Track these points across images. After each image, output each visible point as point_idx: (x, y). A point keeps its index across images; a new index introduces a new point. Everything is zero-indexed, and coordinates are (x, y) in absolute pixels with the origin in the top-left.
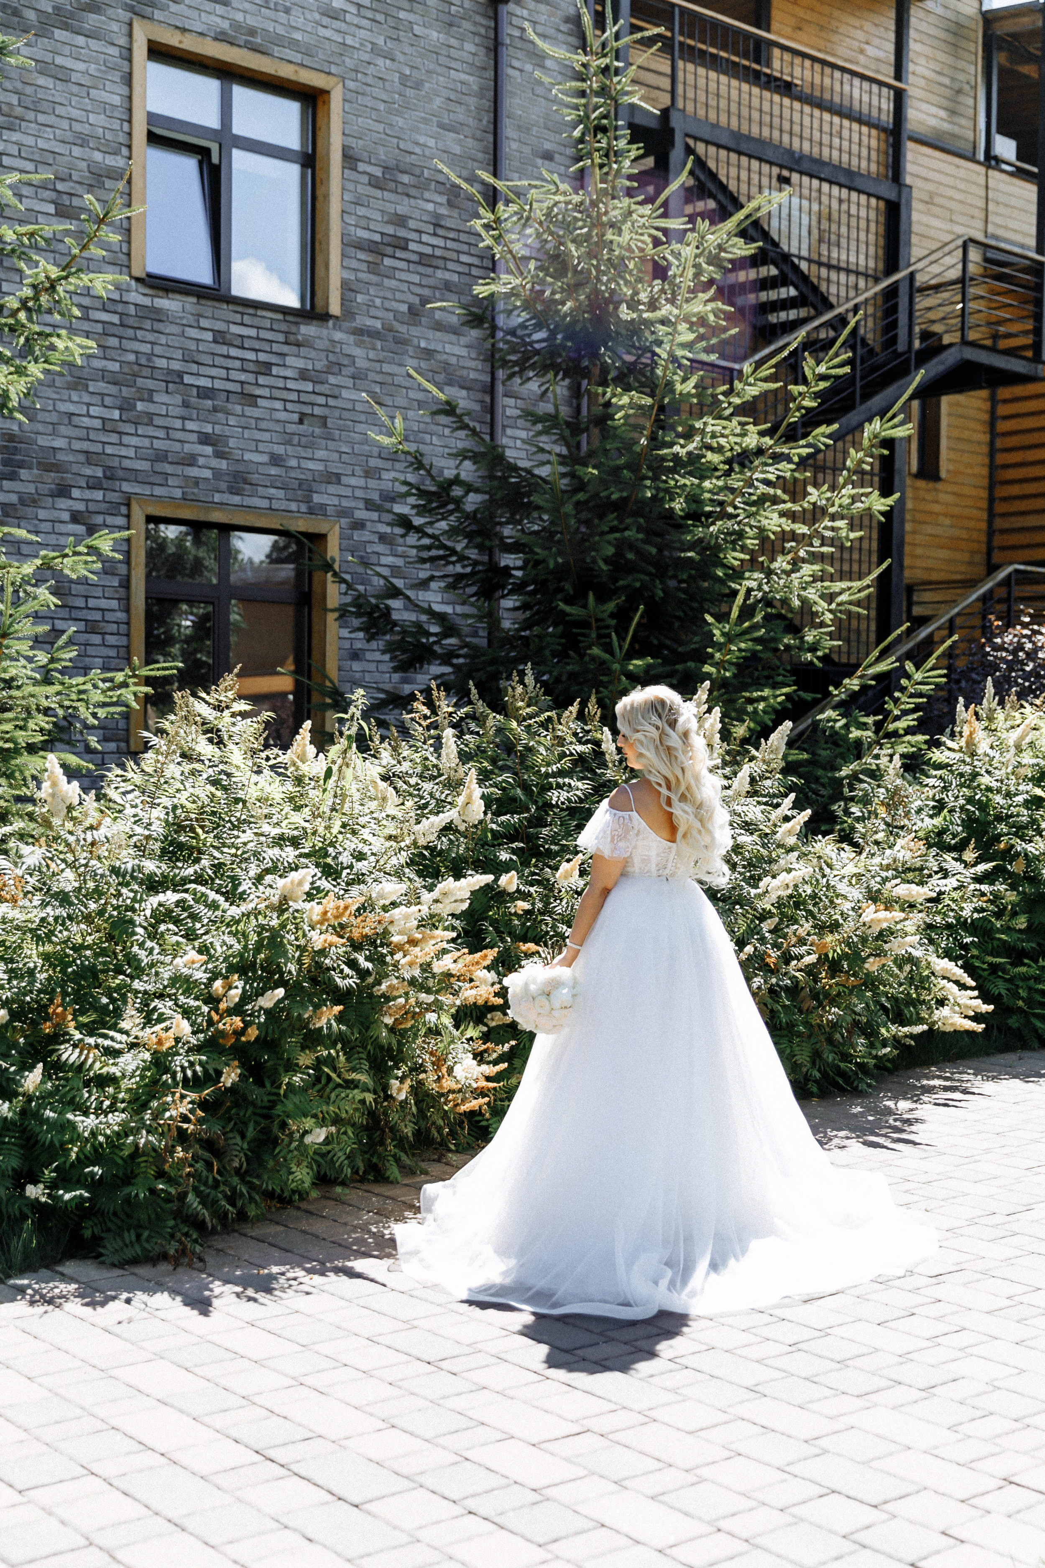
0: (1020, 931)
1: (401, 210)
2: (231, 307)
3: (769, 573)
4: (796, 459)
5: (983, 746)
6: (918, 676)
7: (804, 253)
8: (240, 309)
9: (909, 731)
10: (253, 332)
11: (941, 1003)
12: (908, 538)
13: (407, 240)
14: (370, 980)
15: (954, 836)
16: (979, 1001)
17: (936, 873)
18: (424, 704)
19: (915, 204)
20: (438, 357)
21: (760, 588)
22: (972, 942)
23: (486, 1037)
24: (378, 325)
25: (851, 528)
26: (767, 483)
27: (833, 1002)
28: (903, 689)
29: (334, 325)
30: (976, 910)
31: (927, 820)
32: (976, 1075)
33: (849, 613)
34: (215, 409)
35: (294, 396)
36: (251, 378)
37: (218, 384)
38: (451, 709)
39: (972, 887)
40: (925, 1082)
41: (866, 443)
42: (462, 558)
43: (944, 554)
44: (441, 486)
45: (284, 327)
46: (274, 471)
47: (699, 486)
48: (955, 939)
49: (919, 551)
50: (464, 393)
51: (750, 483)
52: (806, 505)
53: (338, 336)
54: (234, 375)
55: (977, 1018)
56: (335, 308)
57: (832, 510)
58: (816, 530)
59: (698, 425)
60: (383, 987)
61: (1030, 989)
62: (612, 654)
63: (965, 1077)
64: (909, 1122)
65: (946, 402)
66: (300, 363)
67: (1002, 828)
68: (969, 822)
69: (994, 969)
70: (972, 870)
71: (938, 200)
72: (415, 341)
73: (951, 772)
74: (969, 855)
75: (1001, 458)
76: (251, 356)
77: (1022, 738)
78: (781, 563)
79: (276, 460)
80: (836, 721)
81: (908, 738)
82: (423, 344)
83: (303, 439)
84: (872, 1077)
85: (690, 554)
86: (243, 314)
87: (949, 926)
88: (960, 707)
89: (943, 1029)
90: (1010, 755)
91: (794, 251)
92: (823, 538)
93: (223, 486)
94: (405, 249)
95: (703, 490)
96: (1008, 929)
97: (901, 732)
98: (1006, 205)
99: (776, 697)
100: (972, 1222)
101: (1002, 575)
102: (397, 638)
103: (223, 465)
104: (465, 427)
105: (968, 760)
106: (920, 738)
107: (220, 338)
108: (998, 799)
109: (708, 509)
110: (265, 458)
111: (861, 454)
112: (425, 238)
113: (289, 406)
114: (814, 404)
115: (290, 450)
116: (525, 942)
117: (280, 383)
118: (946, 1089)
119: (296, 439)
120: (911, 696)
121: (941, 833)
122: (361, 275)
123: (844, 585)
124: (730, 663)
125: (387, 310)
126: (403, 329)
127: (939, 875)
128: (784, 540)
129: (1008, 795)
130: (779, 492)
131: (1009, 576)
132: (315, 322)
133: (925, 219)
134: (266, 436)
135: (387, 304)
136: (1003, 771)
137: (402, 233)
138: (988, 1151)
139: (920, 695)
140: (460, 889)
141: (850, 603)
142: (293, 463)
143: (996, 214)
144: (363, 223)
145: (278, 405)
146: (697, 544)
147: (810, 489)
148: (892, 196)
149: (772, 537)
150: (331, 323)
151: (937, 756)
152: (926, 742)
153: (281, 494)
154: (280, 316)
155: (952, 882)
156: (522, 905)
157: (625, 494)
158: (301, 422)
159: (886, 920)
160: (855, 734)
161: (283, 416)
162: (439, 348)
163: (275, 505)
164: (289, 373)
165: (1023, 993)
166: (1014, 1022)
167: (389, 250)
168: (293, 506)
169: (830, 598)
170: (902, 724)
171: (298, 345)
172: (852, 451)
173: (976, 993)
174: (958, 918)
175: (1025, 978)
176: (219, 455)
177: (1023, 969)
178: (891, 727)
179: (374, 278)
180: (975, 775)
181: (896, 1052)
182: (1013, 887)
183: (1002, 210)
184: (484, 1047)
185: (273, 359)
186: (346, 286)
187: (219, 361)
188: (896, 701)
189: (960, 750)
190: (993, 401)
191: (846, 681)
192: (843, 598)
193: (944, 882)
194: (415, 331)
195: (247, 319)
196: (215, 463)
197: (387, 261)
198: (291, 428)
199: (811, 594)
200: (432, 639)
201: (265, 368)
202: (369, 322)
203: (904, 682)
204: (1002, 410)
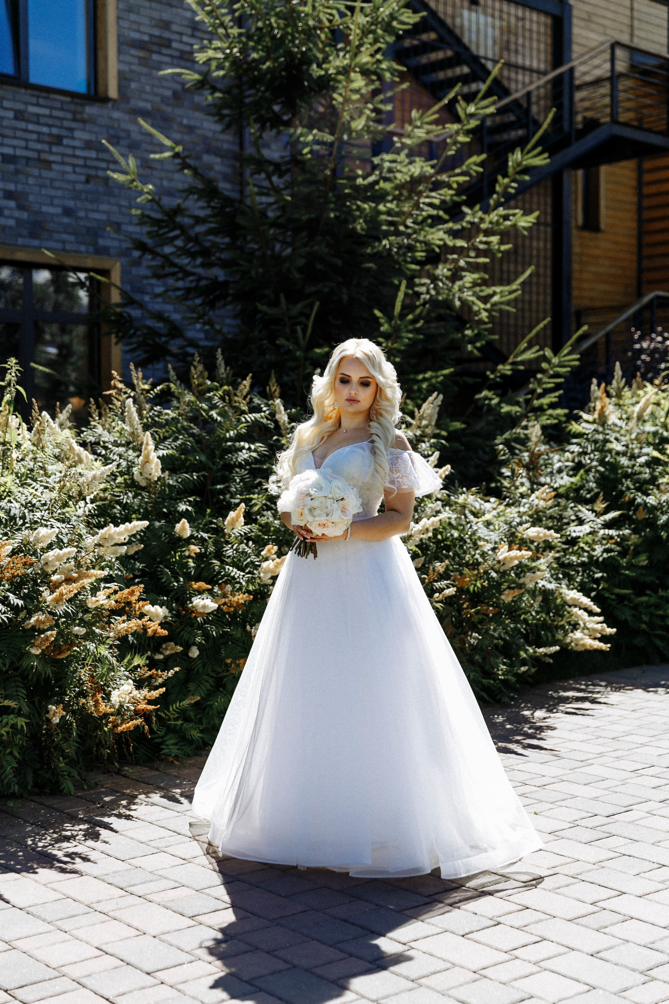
0: (643, 567)
1: (166, 16)
2: (29, 92)
3: (434, 279)
4: (455, 186)
5: (613, 418)
6: (555, 360)
7: (490, 55)
8: (36, 93)
9: (552, 406)
10: (47, 112)
11: (575, 626)
12: (576, 275)
13: (170, 41)
14: (22, 615)
15: (589, 491)
16: (605, 625)
17: (573, 521)
18: (121, 382)
19: (575, 21)
20: (198, 131)
21: (428, 292)
22: (602, 577)
23: (152, 664)
24: (148, 106)
25: (501, 243)
26: (431, 205)
27: (474, 628)
28: (543, 371)
29: (113, 106)
30: (607, 551)
31: (566, 478)
32: (606, 686)
33: (501, 311)
34: (17, 172)
35: (81, 162)
36: (46, 147)
37: (19, 152)
38: (147, 387)
39: (602, 532)
40: (562, 694)
41: (511, 171)
42: (187, 274)
43: (604, 287)
44: (166, 214)
45: (72, 107)
46: (66, 220)
47: (375, 208)
48: (588, 574)
49: (585, 285)
50: (219, 160)
51: (417, 206)
52: (464, 224)
53: (116, 115)
54: (32, 145)
55: (604, 639)
56: (113, 93)
57: (483, 226)
58: (473, 244)
59: (376, 160)
60: (33, 620)
61: (652, 614)
62: (297, 343)
63: (598, 689)
64: (541, 729)
65: (604, 170)
66: (86, 136)
67: (629, 483)
68: (602, 481)
69: (621, 598)
70: (602, 518)
71: (595, 19)
72: (179, 120)
73: (587, 439)
74: (600, 506)
75: (647, 215)
76: (45, 130)
77: (643, 410)
78: (442, 270)
79: (68, 212)
80: (491, 399)
81: (550, 412)
82: (185, 121)
83: (90, 196)
84: (516, 690)
85: (371, 265)
86: (38, 97)
87: (583, 564)
88: (594, 387)
89: (576, 649)
90: (632, 424)
91: (482, 53)
92: (477, 249)
93: (25, 232)
94: (169, 46)
95: (380, 213)
96: (630, 566)
97: (545, 407)
98: (647, 22)
99: (437, 377)
100: (574, 825)
101: (646, 299)
102: (141, 339)
103: (25, 215)
104: (189, 167)
105: (601, 429)
106: (560, 411)
107: (19, 115)
108: (624, 461)
109: (384, 228)
110: (59, 210)
111: (506, 180)
112: (185, 39)
113: (78, 170)
114: (467, 139)
115: (79, 204)
116: (197, 581)
117: (69, 151)
118: (578, 699)
119: (83, 196)
120: (552, 377)
121: (577, 490)
122: (134, 68)
123: (498, 289)
124: (399, 351)
125: (156, 95)
126: (168, 109)
127: (575, 523)
128: (447, 253)
129: (633, 457)
130: (441, 213)
131: (652, 301)
132: (97, 104)
133: (585, 33)
134: (59, 193)
135: (156, 90)
136: (627, 438)
137: (166, 35)
138: (601, 755)
139: (557, 375)
140: (120, 534)
141: (501, 303)
142: (82, 214)
143: (640, 29)
144: (135, 27)
145: (69, 169)
146: (376, 257)
147: (465, 209)
148: (557, 12)
149: (437, 250)
150: (110, 105)
151: (575, 427)
152: (565, 415)
153: (72, 238)
154: (68, 99)
155: (586, 528)
156: (195, 549)
157: (313, 216)
158: (87, 181)
159: (516, 558)
160: (506, 408)
161: (72, 177)
162: (198, 124)
163: (68, 247)
164: (77, 143)
165: (645, 618)
166: (638, 641)
167: (155, 48)
168: (83, 248)
169: (485, 299)
170: (546, 401)
171: (84, 121)
172: (500, 178)
173: (601, 619)
174: (590, 557)
175: (648, 606)
176: (21, 207)
177: (644, 599)
178: (536, 403)
179: (144, 70)
180: (606, 441)
181: (533, 670)
182: (635, 531)
183: (644, 26)
184: (149, 673)
185: (64, 133)
186: (122, 77)
187: (19, 134)
188: (540, 382)
189: (594, 422)
190: (640, 171)
191: (500, 367)
192: (496, 299)
193: (579, 528)
194: (179, 111)
195: (41, 101)
196: (17, 214)
197: (155, 57)
198: (80, 187)
199: (468, 295)
200: (164, 339)
201: (58, 140)
202: (142, 104)
203: (544, 365)
204: (647, 177)
